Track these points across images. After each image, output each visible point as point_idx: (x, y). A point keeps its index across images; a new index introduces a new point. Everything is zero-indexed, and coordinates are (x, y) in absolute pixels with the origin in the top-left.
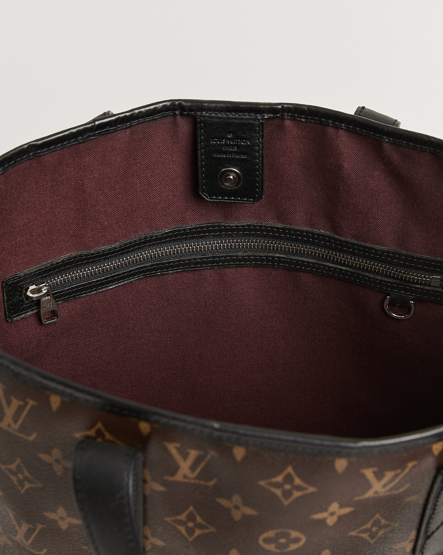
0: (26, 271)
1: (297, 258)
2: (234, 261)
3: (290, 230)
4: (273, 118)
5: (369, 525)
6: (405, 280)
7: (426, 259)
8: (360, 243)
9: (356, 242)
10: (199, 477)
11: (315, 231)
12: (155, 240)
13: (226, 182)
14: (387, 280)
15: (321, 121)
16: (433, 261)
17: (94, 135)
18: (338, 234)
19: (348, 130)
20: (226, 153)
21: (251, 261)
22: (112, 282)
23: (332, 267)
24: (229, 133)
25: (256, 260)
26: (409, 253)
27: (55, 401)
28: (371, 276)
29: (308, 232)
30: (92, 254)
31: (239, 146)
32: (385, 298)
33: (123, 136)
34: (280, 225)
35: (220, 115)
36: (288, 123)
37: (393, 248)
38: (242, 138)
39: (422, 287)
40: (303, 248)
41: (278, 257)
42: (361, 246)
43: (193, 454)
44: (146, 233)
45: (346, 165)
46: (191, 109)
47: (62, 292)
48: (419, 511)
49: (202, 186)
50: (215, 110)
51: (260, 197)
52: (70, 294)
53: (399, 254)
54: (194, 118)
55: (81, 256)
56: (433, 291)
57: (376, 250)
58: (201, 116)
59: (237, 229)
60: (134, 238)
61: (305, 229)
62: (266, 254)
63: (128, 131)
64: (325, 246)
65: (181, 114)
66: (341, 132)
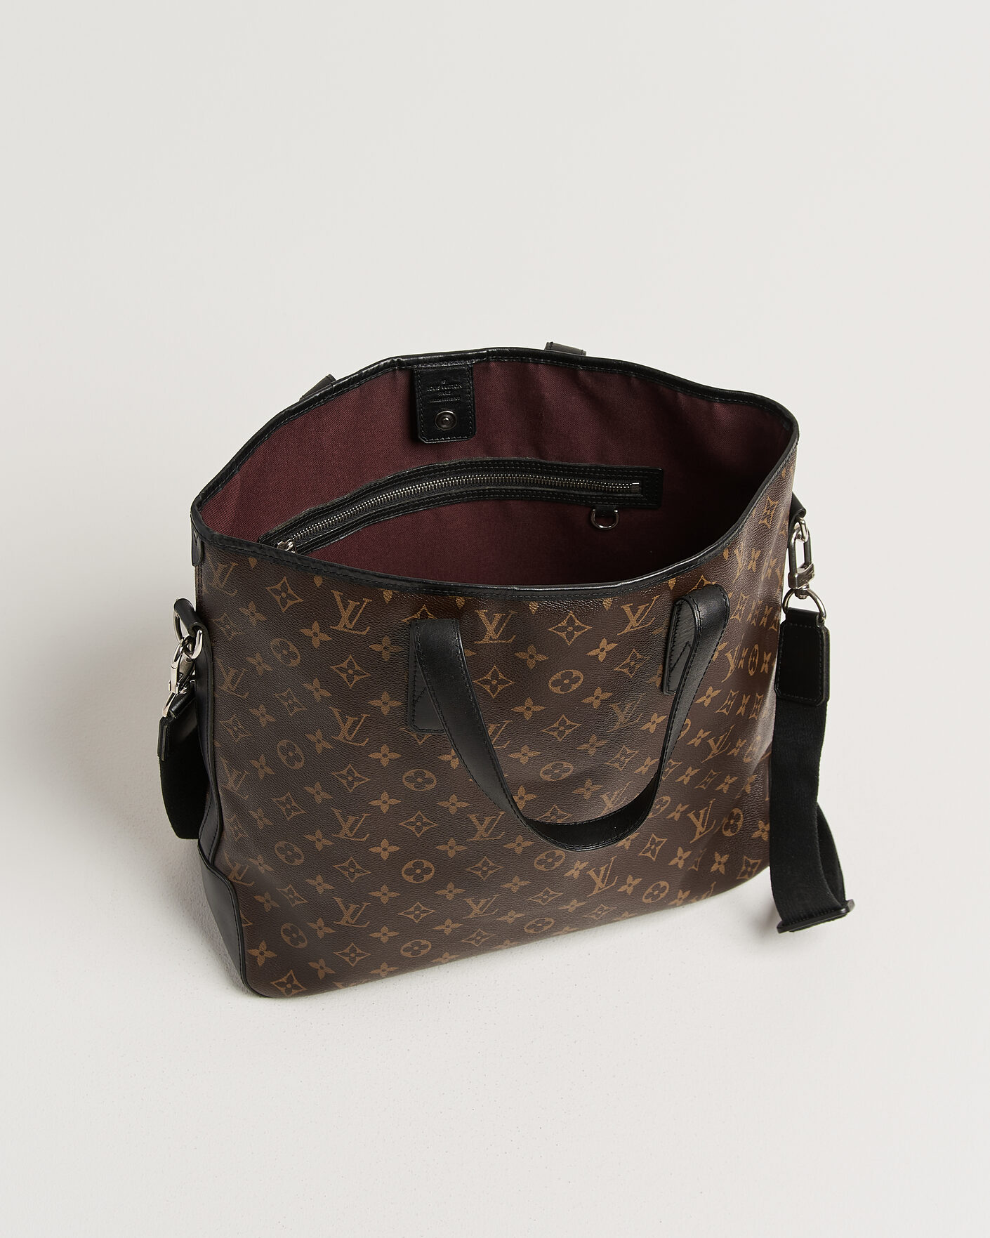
0: (276, 529)
1: (505, 487)
2: (449, 498)
3: (498, 461)
4: (479, 362)
5: (628, 661)
6: (608, 490)
7: (625, 469)
8: (564, 463)
9: (560, 463)
10: (501, 638)
11: (523, 459)
12: (378, 487)
13: (444, 424)
14: (591, 494)
15: (522, 359)
16: (631, 469)
17: (333, 397)
18: (542, 458)
19: (546, 364)
20: (441, 398)
21: (463, 496)
22: (343, 532)
23: (539, 491)
24: (443, 380)
25: (468, 495)
26: (608, 466)
27: (388, 595)
28: (577, 492)
29: (515, 461)
30: (328, 506)
31: (452, 391)
32: (591, 511)
33: (354, 394)
34: (489, 458)
35: (434, 366)
36: (493, 364)
37: (594, 464)
38: (454, 383)
39: (623, 495)
40: (510, 476)
41: (489, 489)
42: (565, 466)
43: (498, 616)
44: (371, 482)
45: (547, 394)
46: (408, 363)
47: (302, 546)
48: (662, 644)
49: (421, 431)
50: (430, 361)
51: (474, 434)
52: (308, 547)
53: (600, 468)
54: (412, 370)
55: (318, 509)
56: (634, 497)
57: (580, 467)
58: (418, 368)
59: (450, 468)
60: (362, 487)
61: (512, 458)
62: (477, 488)
63: (358, 390)
64: (532, 472)
65: (400, 369)
66: (540, 366)
